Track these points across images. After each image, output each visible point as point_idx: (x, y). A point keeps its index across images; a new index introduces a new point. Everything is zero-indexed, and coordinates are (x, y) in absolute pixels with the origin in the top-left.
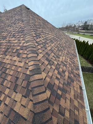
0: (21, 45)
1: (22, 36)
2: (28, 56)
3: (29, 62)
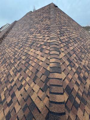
0: (45, 41)
1: (47, 33)
2: (51, 52)
3: (50, 58)
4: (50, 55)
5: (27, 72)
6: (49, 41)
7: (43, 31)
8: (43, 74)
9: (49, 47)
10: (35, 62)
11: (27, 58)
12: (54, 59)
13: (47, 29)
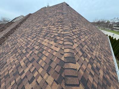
0: (59, 32)
1: (61, 26)
2: (64, 43)
3: (64, 49)
4: (64, 45)
5: (39, 63)
6: (62, 33)
7: (56, 24)
8: (57, 65)
9: (63, 38)
10: (49, 53)
11: (41, 48)
12: (68, 49)
13: (60, 22)
